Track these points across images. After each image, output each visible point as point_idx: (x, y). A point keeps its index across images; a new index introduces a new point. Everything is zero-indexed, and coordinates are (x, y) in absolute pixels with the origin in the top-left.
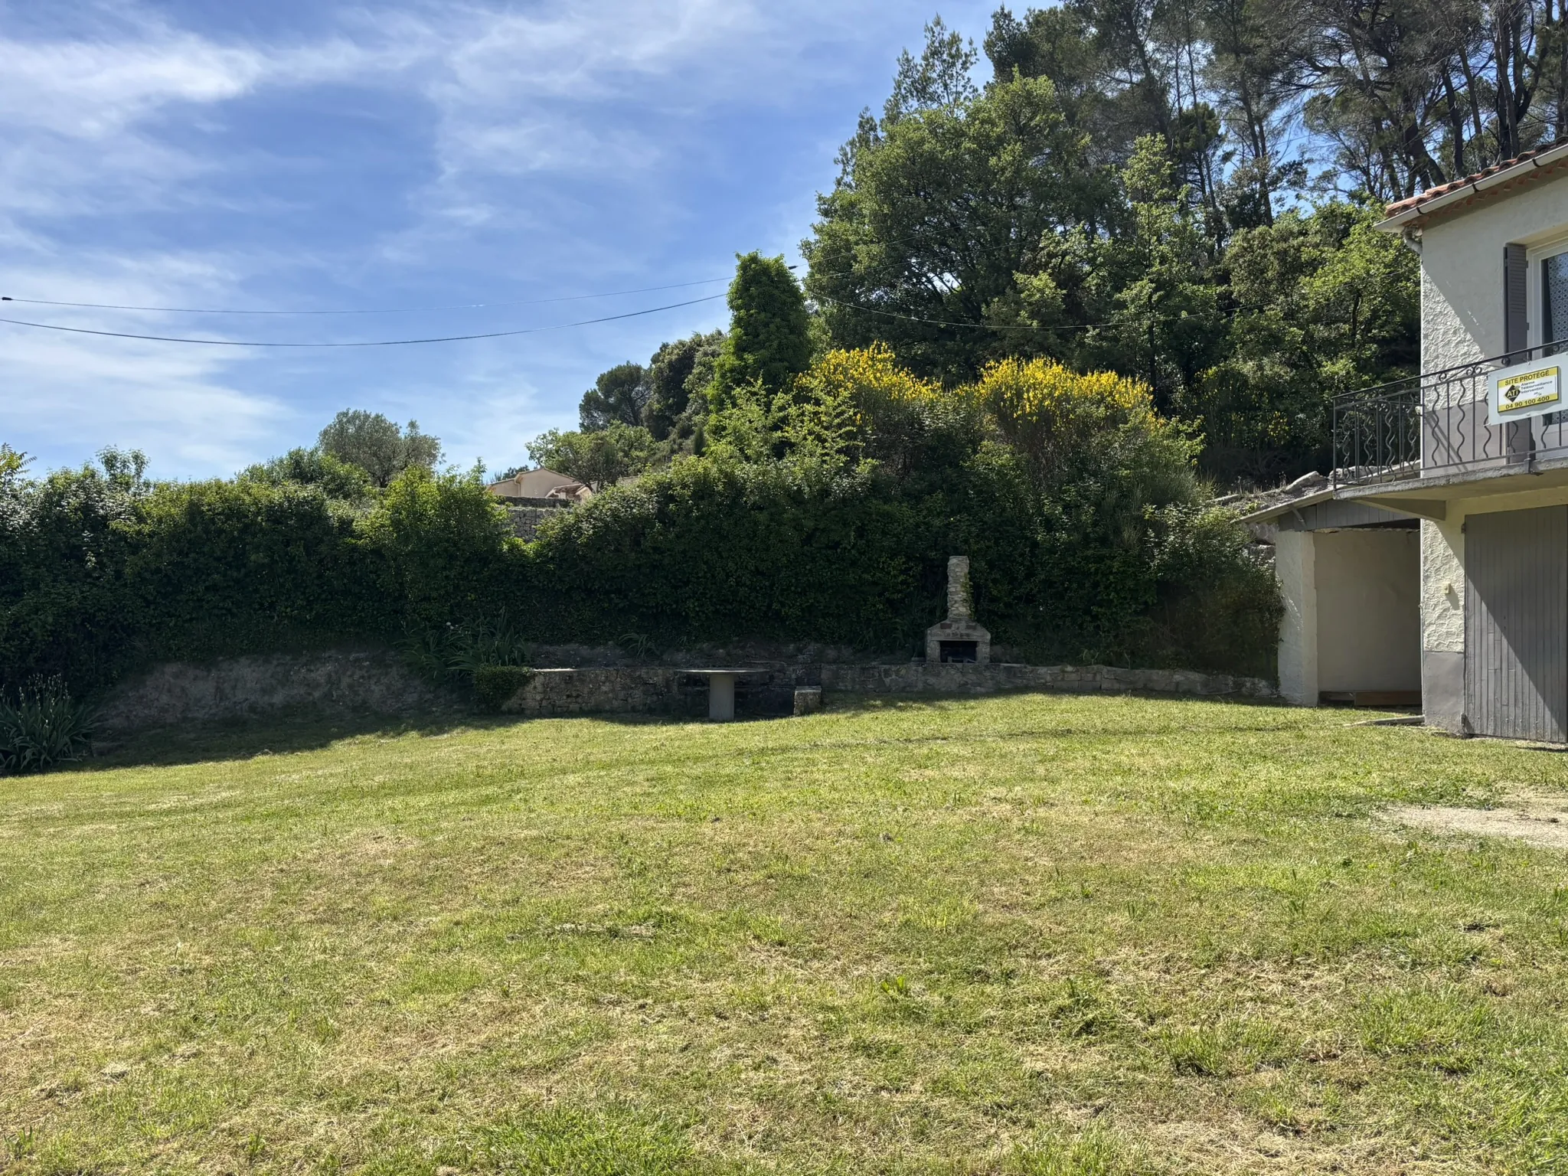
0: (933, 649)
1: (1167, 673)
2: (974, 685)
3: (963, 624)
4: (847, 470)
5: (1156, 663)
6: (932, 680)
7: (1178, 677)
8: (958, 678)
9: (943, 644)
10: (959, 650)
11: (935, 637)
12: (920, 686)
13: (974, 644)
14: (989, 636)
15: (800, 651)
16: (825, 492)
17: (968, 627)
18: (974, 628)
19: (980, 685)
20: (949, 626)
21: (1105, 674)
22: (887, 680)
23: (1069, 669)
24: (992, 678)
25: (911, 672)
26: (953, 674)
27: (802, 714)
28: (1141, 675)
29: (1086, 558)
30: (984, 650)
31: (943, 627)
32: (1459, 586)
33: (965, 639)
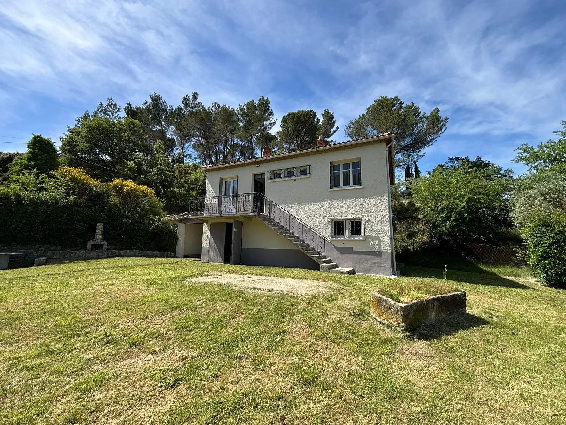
0: (89, 246)
1: (152, 252)
2: (101, 255)
3: (100, 240)
4: (66, 198)
5: (151, 250)
6: (87, 255)
7: (154, 253)
8: (97, 254)
9: (92, 245)
10: (98, 247)
11: (90, 244)
12: (84, 256)
13: (103, 245)
14: (107, 243)
15: (40, 247)
16: (57, 203)
17: (101, 241)
18: (103, 241)
19: (102, 255)
20: (95, 241)
21: (137, 252)
22: (72, 255)
23: (128, 251)
24: (106, 254)
25: (82, 253)
26: (95, 253)
27: (38, 266)
28: (146, 252)
29: (135, 226)
30: (105, 247)
31: (93, 241)
32: (209, 235)
33: (100, 244)
